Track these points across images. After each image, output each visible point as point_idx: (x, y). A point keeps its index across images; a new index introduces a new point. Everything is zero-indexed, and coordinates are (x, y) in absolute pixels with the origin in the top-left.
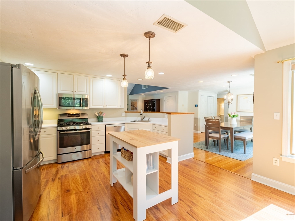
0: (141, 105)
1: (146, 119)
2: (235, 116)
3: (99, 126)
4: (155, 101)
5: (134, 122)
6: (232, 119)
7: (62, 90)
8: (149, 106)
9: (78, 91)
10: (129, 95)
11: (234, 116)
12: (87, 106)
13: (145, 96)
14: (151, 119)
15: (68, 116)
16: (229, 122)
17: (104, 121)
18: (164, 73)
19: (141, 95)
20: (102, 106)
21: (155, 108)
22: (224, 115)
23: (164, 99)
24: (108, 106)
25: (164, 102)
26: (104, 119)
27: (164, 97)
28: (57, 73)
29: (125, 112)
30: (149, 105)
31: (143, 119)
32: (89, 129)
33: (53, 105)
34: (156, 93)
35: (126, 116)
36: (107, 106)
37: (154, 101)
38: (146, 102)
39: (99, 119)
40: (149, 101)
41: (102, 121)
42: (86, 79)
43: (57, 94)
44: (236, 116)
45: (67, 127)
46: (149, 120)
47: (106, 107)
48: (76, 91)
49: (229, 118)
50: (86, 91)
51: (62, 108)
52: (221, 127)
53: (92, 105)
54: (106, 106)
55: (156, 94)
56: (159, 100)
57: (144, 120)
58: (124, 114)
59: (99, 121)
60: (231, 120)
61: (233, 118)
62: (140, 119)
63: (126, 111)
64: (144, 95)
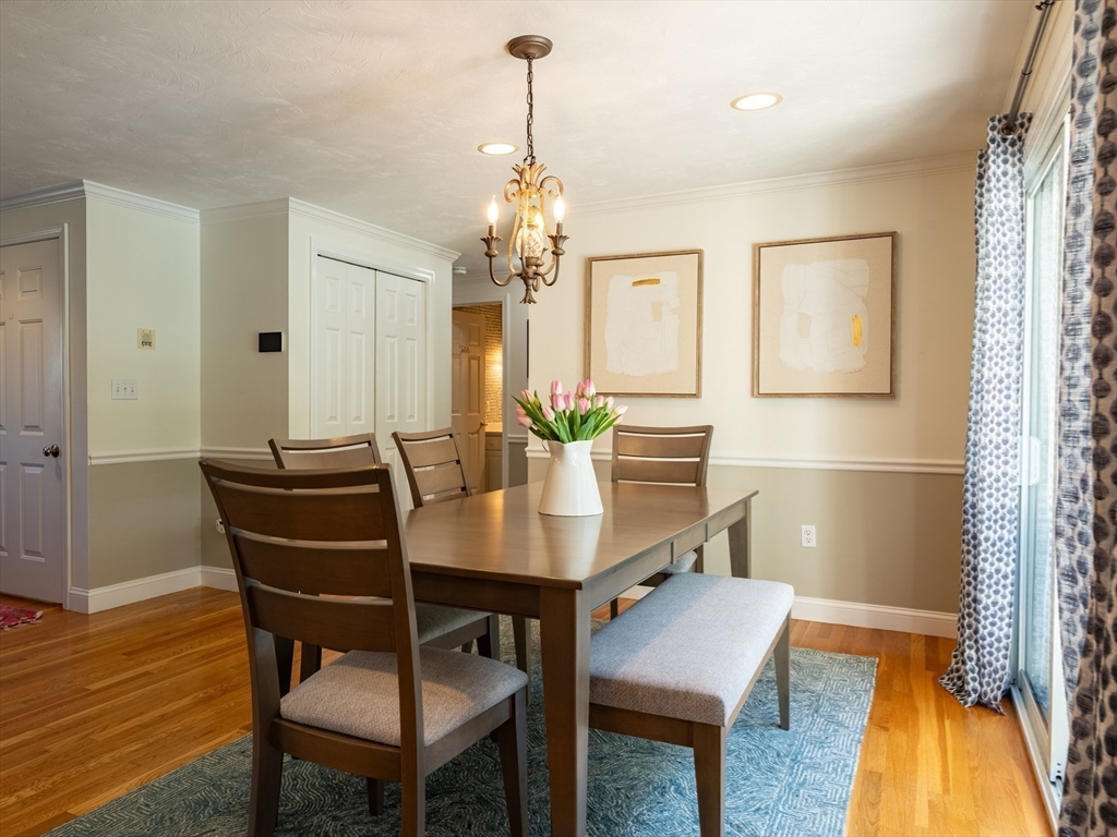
2: (585, 419)
6: (558, 453)
11: (577, 425)
16: (534, 488)
22: (504, 427)
44: (592, 422)
49: (536, 447)
52: (420, 572)
60: (549, 469)
61: (570, 447)
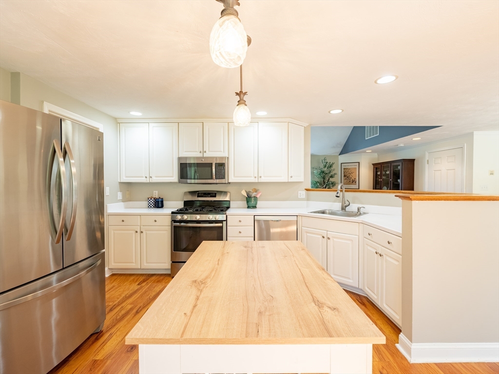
0: (365, 175)
1: (353, 208)
3: (241, 218)
4: (400, 164)
5: (323, 212)
7: (186, 152)
8: (384, 177)
9: (209, 151)
10: (340, 155)
12: (224, 178)
13: (376, 154)
14: (368, 208)
15: (198, 196)
17: (260, 208)
18: (397, 77)
19: (365, 152)
20: (252, 178)
21: (399, 180)
23: (427, 158)
24: (265, 177)
25: (427, 165)
26: (259, 204)
27: (427, 154)
28: (178, 123)
29: (307, 190)
30: (386, 175)
31: (346, 206)
32: (221, 222)
33: (173, 177)
34: (402, 145)
35: (308, 199)
36: (263, 178)
37: (397, 164)
38: (378, 168)
39: (250, 201)
40: (385, 165)
41: (255, 207)
42: (224, 127)
43: (179, 159)
45: (197, 215)
46: (362, 210)
47: (261, 180)
48: (205, 152)
50: (222, 151)
51: (189, 182)
53: (233, 175)
54: (261, 177)
55: (402, 149)
56: (412, 161)
57: (347, 209)
58: (303, 194)
59: (248, 207)
62: (337, 206)
63: (310, 187)
64: (373, 152)
